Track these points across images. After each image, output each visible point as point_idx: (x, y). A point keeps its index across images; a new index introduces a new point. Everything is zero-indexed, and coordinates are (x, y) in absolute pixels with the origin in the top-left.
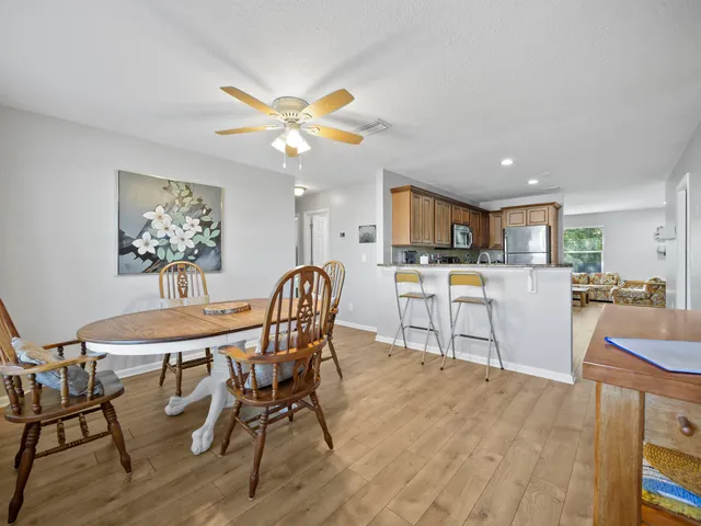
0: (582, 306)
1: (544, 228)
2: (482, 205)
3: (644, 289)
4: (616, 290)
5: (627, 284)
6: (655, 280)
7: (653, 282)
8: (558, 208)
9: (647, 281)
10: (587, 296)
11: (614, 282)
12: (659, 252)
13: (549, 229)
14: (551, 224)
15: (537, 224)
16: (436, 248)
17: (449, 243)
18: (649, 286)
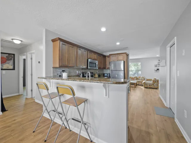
0: (135, 87)
1: (123, 62)
2: (105, 54)
3: (152, 82)
4: (144, 82)
5: (147, 80)
6: (155, 79)
7: (154, 80)
8: (128, 55)
9: (153, 80)
10: (136, 84)
11: (144, 79)
12: (155, 70)
13: (124, 62)
14: (125, 60)
15: (121, 60)
16: (82, 69)
17: (86, 67)
18: (154, 81)
